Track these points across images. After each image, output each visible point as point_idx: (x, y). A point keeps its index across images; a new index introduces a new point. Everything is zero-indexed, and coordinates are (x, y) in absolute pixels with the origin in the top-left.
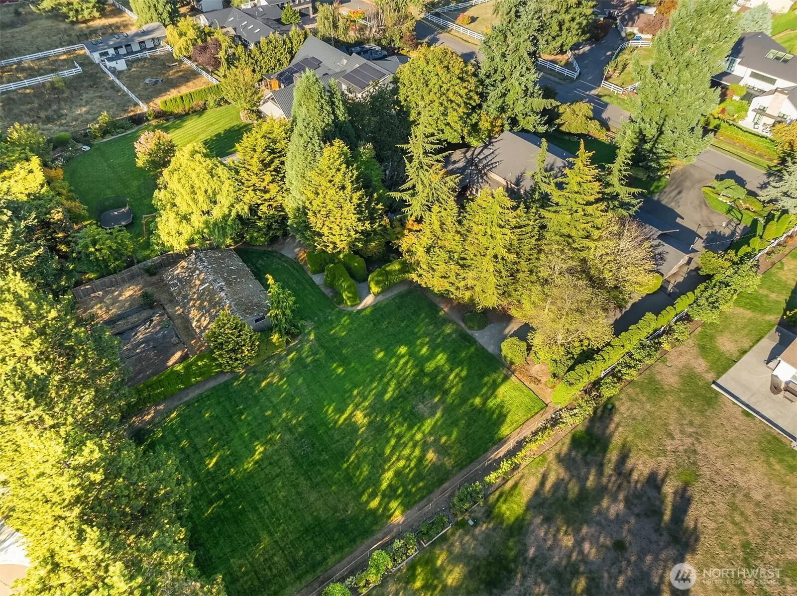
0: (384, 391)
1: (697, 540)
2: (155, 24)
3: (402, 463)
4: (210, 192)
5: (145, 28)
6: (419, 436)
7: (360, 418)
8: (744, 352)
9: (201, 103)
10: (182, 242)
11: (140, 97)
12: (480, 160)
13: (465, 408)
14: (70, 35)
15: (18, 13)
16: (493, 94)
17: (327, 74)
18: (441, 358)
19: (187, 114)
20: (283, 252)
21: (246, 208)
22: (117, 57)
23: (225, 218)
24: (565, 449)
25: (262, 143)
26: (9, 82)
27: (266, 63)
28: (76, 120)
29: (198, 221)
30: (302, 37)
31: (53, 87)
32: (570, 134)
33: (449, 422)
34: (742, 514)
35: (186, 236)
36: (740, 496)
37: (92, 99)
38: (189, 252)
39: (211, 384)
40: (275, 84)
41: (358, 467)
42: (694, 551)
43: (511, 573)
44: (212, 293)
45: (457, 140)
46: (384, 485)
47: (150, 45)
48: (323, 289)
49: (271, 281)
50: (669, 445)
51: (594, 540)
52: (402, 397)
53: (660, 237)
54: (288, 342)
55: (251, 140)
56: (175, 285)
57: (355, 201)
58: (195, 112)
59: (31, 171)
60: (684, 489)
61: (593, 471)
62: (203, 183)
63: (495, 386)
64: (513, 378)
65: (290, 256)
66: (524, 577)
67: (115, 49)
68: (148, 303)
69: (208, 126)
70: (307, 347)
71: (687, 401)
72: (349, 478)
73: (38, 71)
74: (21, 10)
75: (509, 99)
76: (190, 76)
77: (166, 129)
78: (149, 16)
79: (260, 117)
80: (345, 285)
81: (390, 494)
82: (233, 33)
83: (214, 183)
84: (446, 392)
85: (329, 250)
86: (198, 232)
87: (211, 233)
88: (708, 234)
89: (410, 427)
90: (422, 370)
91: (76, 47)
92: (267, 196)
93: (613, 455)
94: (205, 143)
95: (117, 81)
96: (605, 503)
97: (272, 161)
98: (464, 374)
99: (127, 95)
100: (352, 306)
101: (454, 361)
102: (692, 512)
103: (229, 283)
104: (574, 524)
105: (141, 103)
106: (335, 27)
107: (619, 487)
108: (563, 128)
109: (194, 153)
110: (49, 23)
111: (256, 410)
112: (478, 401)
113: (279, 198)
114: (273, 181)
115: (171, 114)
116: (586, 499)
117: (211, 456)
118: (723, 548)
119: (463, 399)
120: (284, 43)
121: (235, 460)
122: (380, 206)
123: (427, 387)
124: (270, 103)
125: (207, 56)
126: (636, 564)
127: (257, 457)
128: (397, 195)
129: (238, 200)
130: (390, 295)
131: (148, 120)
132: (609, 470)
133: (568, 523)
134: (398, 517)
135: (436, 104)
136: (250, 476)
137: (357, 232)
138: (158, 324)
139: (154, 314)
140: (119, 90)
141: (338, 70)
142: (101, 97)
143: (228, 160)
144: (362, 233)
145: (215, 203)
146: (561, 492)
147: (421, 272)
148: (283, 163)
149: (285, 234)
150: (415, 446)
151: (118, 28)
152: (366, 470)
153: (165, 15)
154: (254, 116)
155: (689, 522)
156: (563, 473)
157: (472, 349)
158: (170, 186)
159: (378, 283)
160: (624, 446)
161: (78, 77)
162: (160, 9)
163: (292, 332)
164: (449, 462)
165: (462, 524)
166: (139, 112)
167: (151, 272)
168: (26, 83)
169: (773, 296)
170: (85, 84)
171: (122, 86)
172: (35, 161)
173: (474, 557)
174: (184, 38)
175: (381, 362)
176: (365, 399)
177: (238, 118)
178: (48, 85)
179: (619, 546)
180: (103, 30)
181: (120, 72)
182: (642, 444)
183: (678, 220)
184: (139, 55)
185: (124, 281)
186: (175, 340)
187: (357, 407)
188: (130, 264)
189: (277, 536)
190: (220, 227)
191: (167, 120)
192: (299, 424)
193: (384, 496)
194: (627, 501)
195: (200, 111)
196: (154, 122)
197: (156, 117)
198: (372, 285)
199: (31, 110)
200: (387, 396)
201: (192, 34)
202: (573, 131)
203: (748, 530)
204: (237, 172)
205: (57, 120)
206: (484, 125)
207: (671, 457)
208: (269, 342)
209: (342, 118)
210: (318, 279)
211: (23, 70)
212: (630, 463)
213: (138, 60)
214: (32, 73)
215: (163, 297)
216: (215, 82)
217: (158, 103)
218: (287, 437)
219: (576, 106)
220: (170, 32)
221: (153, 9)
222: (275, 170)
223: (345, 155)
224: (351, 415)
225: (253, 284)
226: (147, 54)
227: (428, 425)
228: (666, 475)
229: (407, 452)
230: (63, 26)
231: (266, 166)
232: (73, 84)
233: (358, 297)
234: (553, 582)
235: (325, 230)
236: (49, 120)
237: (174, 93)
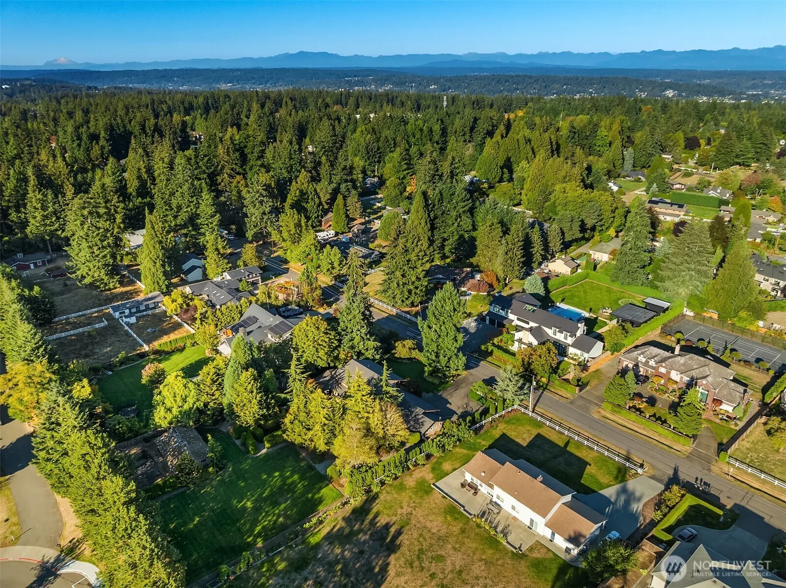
0: (264, 493)
1: (399, 548)
2: (158, 293)
3: (266, 523)
4: (184, 396)
5: (150, 295)
6: (277, 512)
7: (249, 504)
8: (455, 470)
9: (182, 345)
10: (166, 423)
11: (144, 341)
12: (337, 376)
13: (303, 499)
14: (99, 300)
15: (66, 285)
16: (346, 339)
17: (260, 327)
18: (296, 477)
19: (173, 351)
20: (221, 429)
21: (202, 404)
22: (131, 315)
23: (191, 409)
24: (348, 515)
25: (213, 370)
26: (61, 332)
27: (224, 319)
28: (104, 356)
29: (175, 411)
30: (248, 304)
31: (89, 335)
32: (400, 358)
33: (294, 504)
34: (424, 538)
35: (169, 419)
36: (426, 531)
37: (114, 342)
38: (170, 428)
39: (176, 492)
40: (229, 332)
41: (244, 524)
42: (396, 553)
43: (307, 564)
44: (179, 447)
45: (325, 365)
46: (256, 532)
47: (152, 306)
48: (240, 447)
49: (210, 438)
50: (399, 511)
51: (350, 550)
52: (272, 494)
53: (423, 414)
54: (217, 472)
55: (207, 369)
56: (161, 445)
57: (258, 398)
58: (178, 350)
59: (83, 387)
60: (401, 529)
61: (358, 524)
62: (180, 391)
63: (321, 488)
64: (330, 485)
65: (225, 431)
66: (314, 565)
67: (130, 309)
68: (144, 456)
69: (185, 359)
70: (227, 474)
71: (416, 493)
72: (239, 530)
73: (79, 324)
74: (67, 282)
75: (356, 342)
76: (177, 326)
77: (160, 361)
78: (153, 287)
79: (218, 353)
80: (250, 442)
81: (259, 535)
82: (207, 298)
83: (186, 392)
84: (294, 492)
85: (244, 425)
86: (175, 418)
87: (182, 418)
88: (462, 412)
89: (273, 508)
90: (285, 483)
91: (103, 308)
92: (214, 398)
93: (370, 516)
94: (182, 369)
95: (130, 331)
96: (360, 536)
97: (217, 379)
98: (306, 483)
99: (136, 339)
100: (254, 454)
101: (302, 478)
102: (401, 538)
103: (189, 443)
104: (342, 545)
105: (144, 345)
106: (270, 297)
107: (369, 529)
108: (396, 355)
109: (177, 376)
110: (86, 291)
111: (197, 503)
112: (310, 495)
113: (220, 398)
114: (217, 390)
115: (164, 351)
116: (352, 534)
117: (173, 523)
118: (410, 551)
119: (303, 494)
120: (237, 307)
121: (185, 524)
122: (273, 401)
123: (286, 490)
124: (224, 345)
125: (189, 315)
126: (367, 559)
127: (195, 522)
128: (283, 396)
129: (198, 400)
130: (275, 448)
131: (148, 356)
132: (367, 522)
133: (340, 544)
134: (260, 544)
135: (311, 347)
136: (191, 530)
137: (259, 415)
138: (149, 466)
139: (147, 461)
140: (131, 336)
141: (267, 324)
142: (119, 341)
143: (195, 380)
144: (262, 415)
145: (186, 402)
146: (341, 532)
147: (288, 433)
148: (223, 380)
149: (223, 419)
150: (274, 516)
151: (131, 294)
152: (248, 526)
153: (164, 287)
154: (214, 352)
155: (398, 542)
156: (344, 524)
157: (313, 473)
158: (163, 393)
159: (269, 441)
160: (377, 512)
161: (105, 328)
162: (161, 283)
163: (220, 467)
164: (289, 522)
165: (291, 547)
166: (143, 351)
167: (147, 440)
168: (72, 332)
169: (484, 443)
170: (110, 333)
171: (133, 333)
172: (85, 381)
173: (292, 559)
174: (175, 303)
175: (264, 480)
176: (253, 496)
177: (205, 353)
178: (86, 334)
179: (361, 552)
180: (121, 296)
181: (132, 324)
182: (385, 511)
183: (448, 405)
184: (145, 313)
185: (131, 445)
186: (158, 473)
187: (248, 500)
188: (136, 435)
189: (201, 554)
190: (187, 414)
191: (160, 356)
192: (218, 508)
193: (255, 536)
194: (371, 535)
195: (182, 350)
196: (152, 357)
197: (154, 353)
198: (266, 443)
199: (75, 350)
200: (264, 495)
201: (180, 300)
202: (402, 357)
203: (424, 544)
204: (199, 386)
205: (92, 356)
206: (342, 356)
207: (399, 516)
208: (207, 471)
209: (256, 356)
210: (238, 442)
211: (70, 323)
212: (377, 520)
213: (144, 316)
214: (75, 326)
215: (153, 453)
216: (193, 331)
217: (156, 345)
218: (211, 514)
219: (405, 342)
220: (166, 299)
221: (156, 284)
222: (219, 384)
223: (254, 375)
224: (245, 503)
225: (201, 443)
226: (150, 312)
227: (283, 506)
228: (394, 524)
229: (270, 518)
230: (94, 293)
231: (214, 382)
232: (102, 332)
233: (257, 450)
234: (326, 567)
235: (242, 414)
236: (86, 356)
237: (165, 339)
